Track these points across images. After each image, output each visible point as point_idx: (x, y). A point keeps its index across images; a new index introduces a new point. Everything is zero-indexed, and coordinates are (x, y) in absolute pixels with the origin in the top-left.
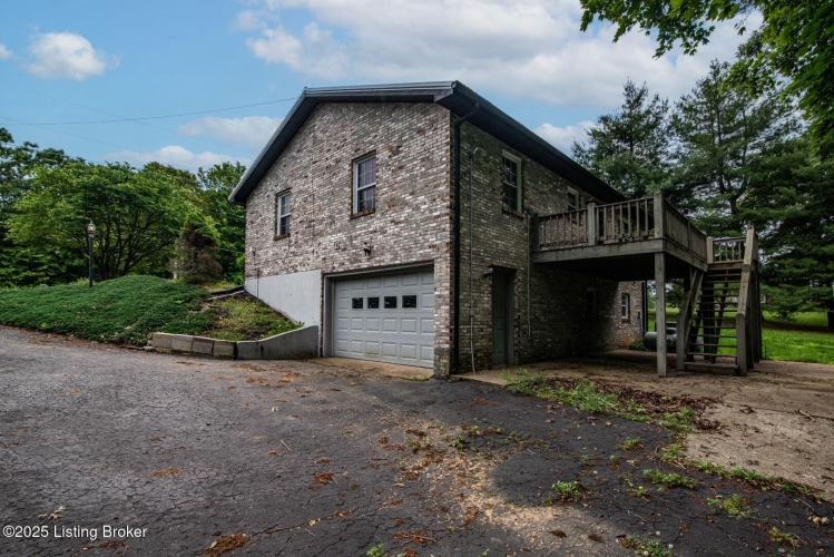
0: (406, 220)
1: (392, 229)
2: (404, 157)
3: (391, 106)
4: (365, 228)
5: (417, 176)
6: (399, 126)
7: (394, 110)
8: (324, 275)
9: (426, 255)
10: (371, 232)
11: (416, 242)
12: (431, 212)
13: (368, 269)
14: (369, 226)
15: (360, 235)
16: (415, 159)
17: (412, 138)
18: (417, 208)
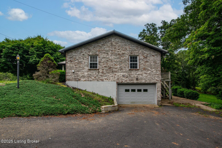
0: (149, 74)
1: (144, 75)
2: (148, 60)
3: (144, 47)
4: (135, 73)
5: (152, 65)
6: (147, 52)
7: (145, 48)
8: (117, 83)
9: (155, 81)
10: (138, 74)
11: (152, 79)
12: (156, 73)
13: (137, 83)
14: (137, 73)
15: (133, 74)
16: (152, 61)
17: (150, 56)
18: (152, 72)
